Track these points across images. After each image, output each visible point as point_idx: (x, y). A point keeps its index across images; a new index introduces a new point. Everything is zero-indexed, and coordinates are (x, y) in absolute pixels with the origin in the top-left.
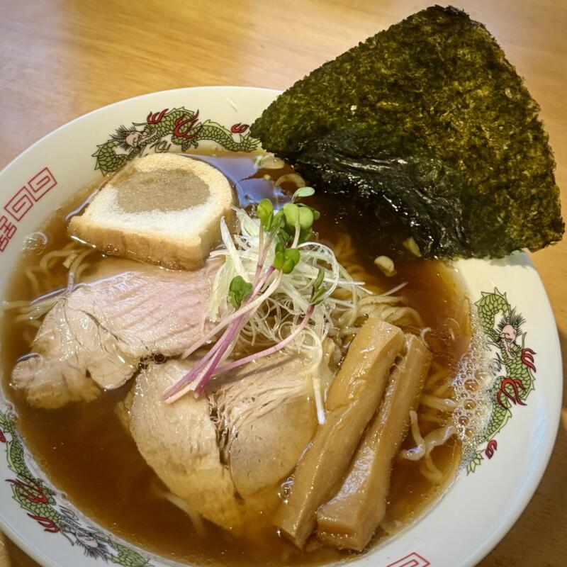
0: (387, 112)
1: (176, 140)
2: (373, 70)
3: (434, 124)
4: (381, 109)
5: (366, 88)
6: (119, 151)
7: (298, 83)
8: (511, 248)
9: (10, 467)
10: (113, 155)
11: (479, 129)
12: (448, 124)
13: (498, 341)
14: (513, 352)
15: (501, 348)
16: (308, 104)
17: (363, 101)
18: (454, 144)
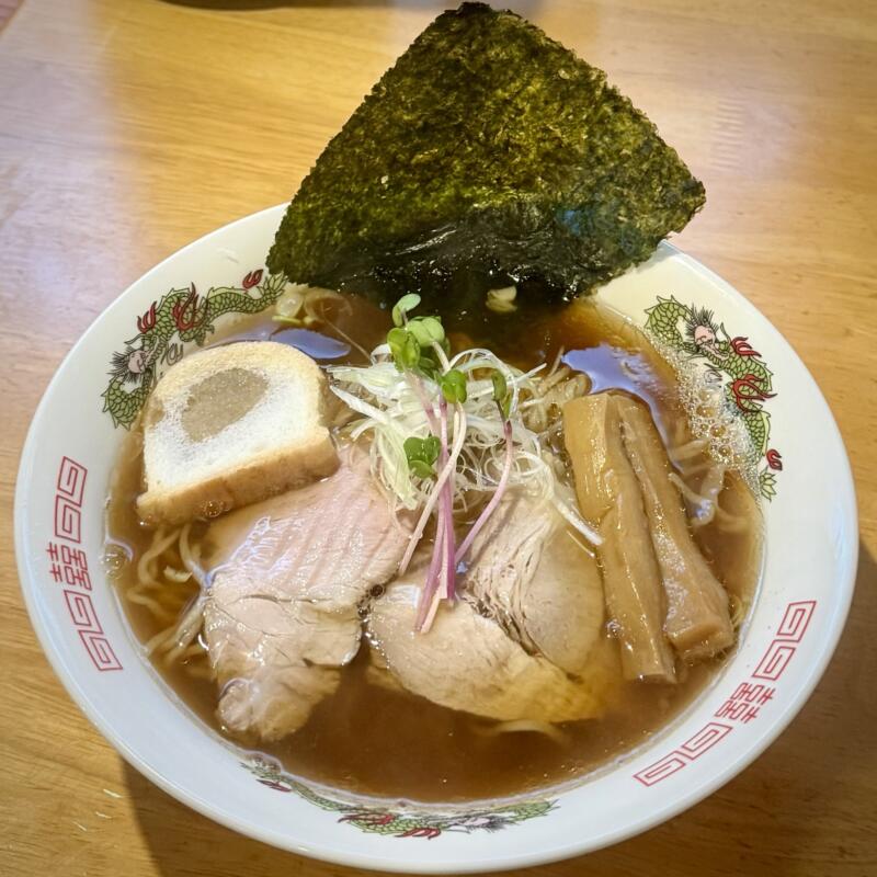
0: (426, 166)
1: (186, 336)
2: (393, 123)
3: (489, 152)
4: (418, 165)
5: (392, 149)
6: (129, 387)
7: (306, 181)
8: (654, 241)
9: (324, 809)
10: (126, 397)
11: (546, 130)
12: (507, 144)
13: (697, 350)
14: (722, 352)
15: (706, 355)
16: (326, 202)
17: (393, 164)
18: (522, 163)
